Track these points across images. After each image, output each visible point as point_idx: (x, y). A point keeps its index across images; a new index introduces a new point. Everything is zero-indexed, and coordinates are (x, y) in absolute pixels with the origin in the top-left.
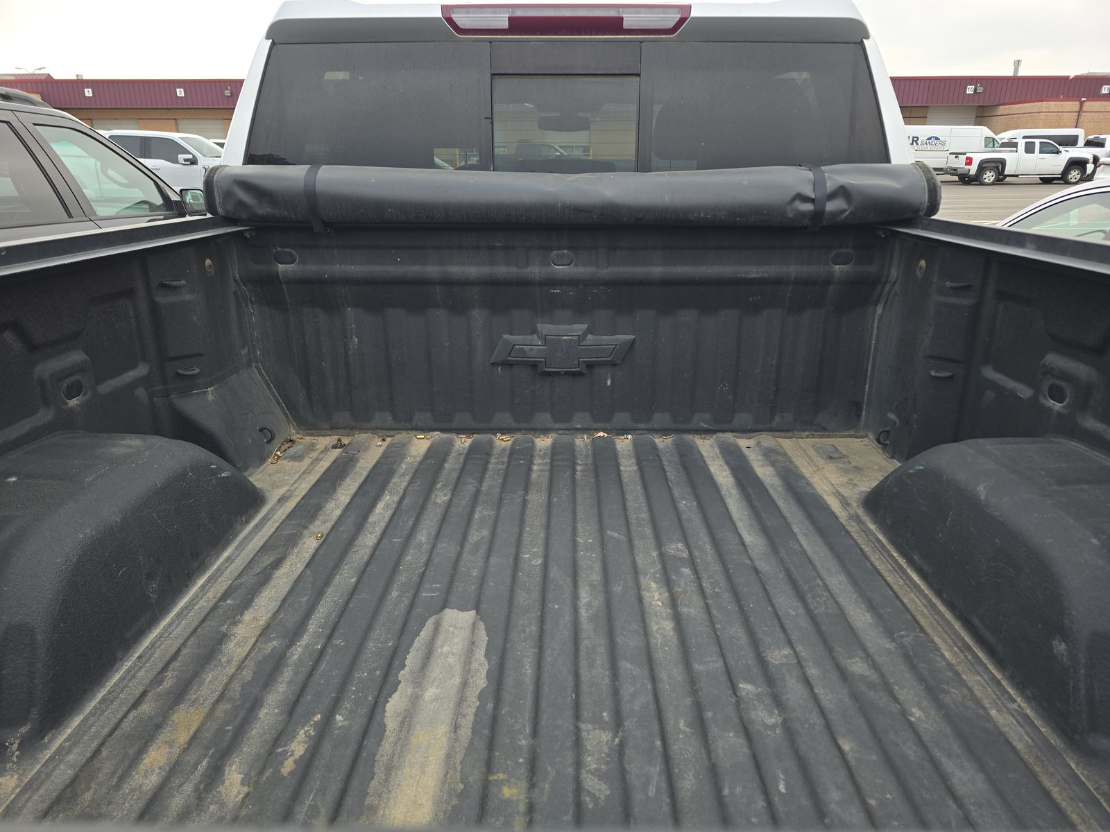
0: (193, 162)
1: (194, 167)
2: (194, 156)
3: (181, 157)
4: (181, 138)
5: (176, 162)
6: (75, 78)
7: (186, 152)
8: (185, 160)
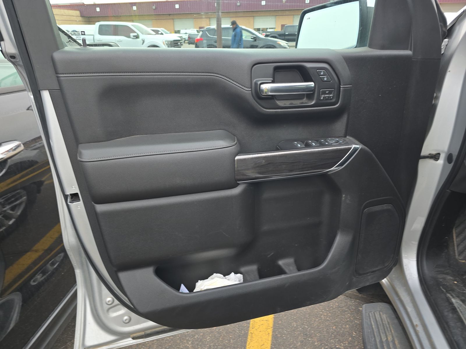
0: (137, 37)
1: (138, 39)
2: (138, 34)
3: (132, 35)
4: (132, 25)
5: (129, 37)
6: (93, 3)
7: (134, 32)
8: (134, 36)
